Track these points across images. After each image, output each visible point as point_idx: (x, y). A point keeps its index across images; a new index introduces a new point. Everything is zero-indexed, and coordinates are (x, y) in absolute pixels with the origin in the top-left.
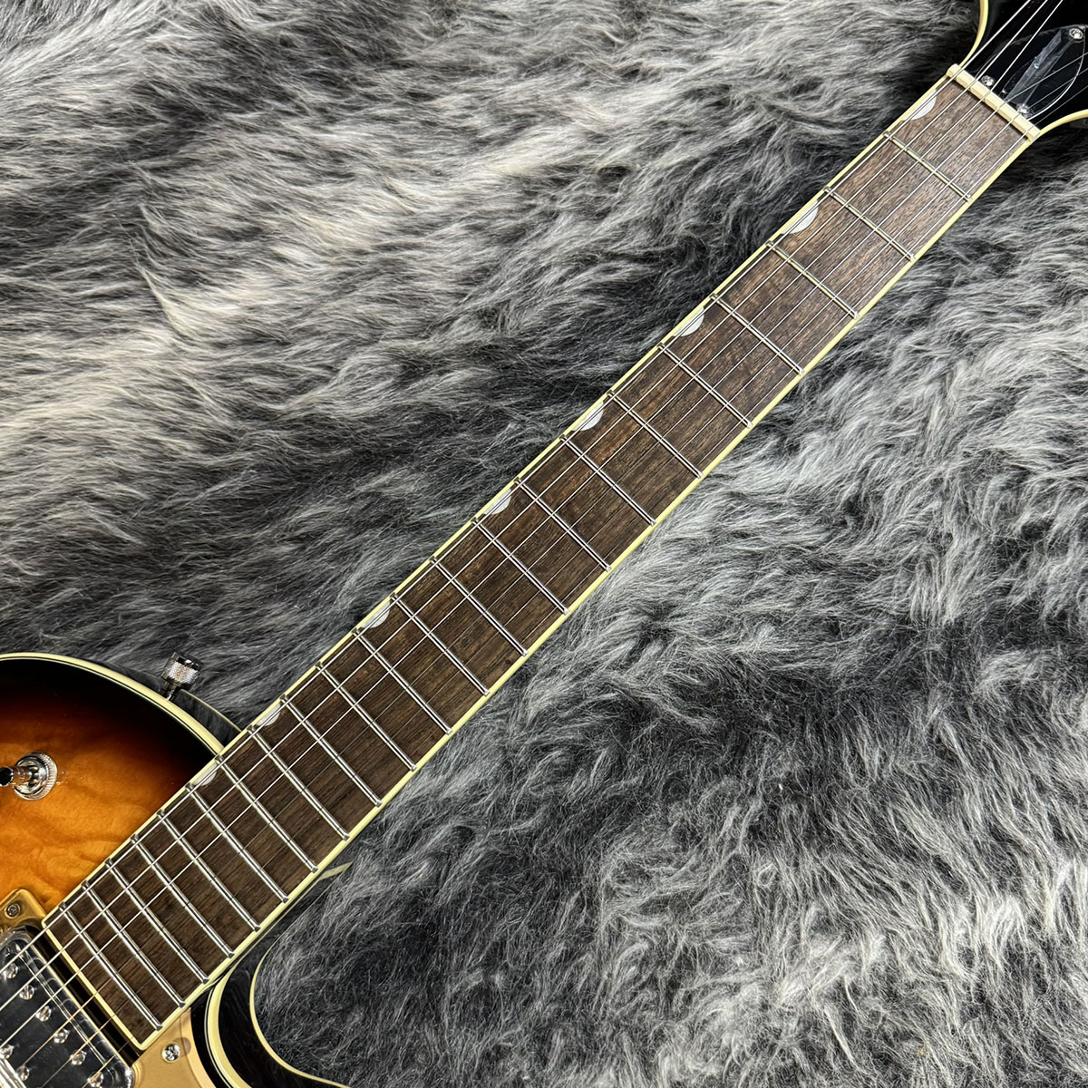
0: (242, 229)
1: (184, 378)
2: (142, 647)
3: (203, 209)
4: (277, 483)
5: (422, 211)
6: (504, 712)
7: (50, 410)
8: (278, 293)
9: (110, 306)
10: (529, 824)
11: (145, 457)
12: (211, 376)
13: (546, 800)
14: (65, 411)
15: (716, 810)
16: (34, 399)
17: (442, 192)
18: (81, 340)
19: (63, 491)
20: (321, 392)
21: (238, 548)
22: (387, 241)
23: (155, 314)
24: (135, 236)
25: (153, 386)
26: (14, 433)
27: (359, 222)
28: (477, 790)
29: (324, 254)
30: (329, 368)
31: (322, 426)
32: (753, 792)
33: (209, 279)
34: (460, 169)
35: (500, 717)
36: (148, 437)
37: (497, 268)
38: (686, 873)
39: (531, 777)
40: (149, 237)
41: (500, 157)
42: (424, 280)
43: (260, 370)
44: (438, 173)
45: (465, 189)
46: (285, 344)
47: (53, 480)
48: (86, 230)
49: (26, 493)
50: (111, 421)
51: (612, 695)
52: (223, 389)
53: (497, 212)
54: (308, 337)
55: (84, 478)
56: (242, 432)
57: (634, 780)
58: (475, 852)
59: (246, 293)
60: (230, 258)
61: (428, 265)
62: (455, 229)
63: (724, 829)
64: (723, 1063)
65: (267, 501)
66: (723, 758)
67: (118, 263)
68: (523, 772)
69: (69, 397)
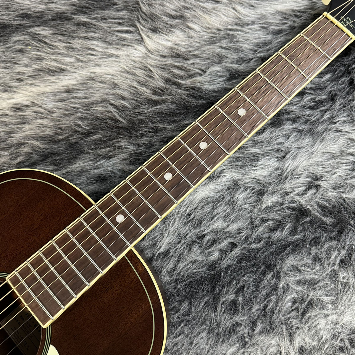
0: (177, 15)
1: (149, 66)
2: (123, 160)
3: (162, 5)
4: (178, 109)
5: (244, 18)
6: (253, 204)
7: (97, 70)
8: (186, 40)
9: (124, 35)
10: (258, 245)
11: (131, 93)
12: (158, 67)
13: (265, 238)
14: (103, 71)
15: (329, 251)
16: (91, 65)
17: (253, 13)
18: (111, 46)
19: (99, 100)
20: (199, 78)
21: (161, 130)
22: (230, 27)
23: (141, 41)
24: (136, 11)
25: (136, 67)
26: (83, 76)
27: (221, 19)
28: (239, 231)
29: (205, 29)
30: (202, 70)
31: (198, 91)
32: (344, 248)
33: (162, 31)
34: (260, 6)
35: (252, 206)
36: (133, 85)
37: (270, 43)
38: (315, 272)
39: (261, 229)
40: (141, 13)
41: (276, 4)
42: (242, 43)
43: (177, 67)
44: (252, 6)
45: (262, 13)
46: (186, 59)
47: (96, 95)
48: (117, 6)
49: (86, 98)
50: (120, 77)
51: (295, 205)
52: (162, 72)
53: (272, 23)
54: (196, 58)
55: (108, 96)
56: (167, 89)
57: (299, 237)
58: (237, 252)
59: (175, 38)
60: (171, 25)
61: (244, 38)
62: (256, 27)
63: (331, 259)
64: (319, 341)
65: (173, 115)
66: (334, 234)
67: (128, 20)
68: (258, 226)
69: (105, 66)
